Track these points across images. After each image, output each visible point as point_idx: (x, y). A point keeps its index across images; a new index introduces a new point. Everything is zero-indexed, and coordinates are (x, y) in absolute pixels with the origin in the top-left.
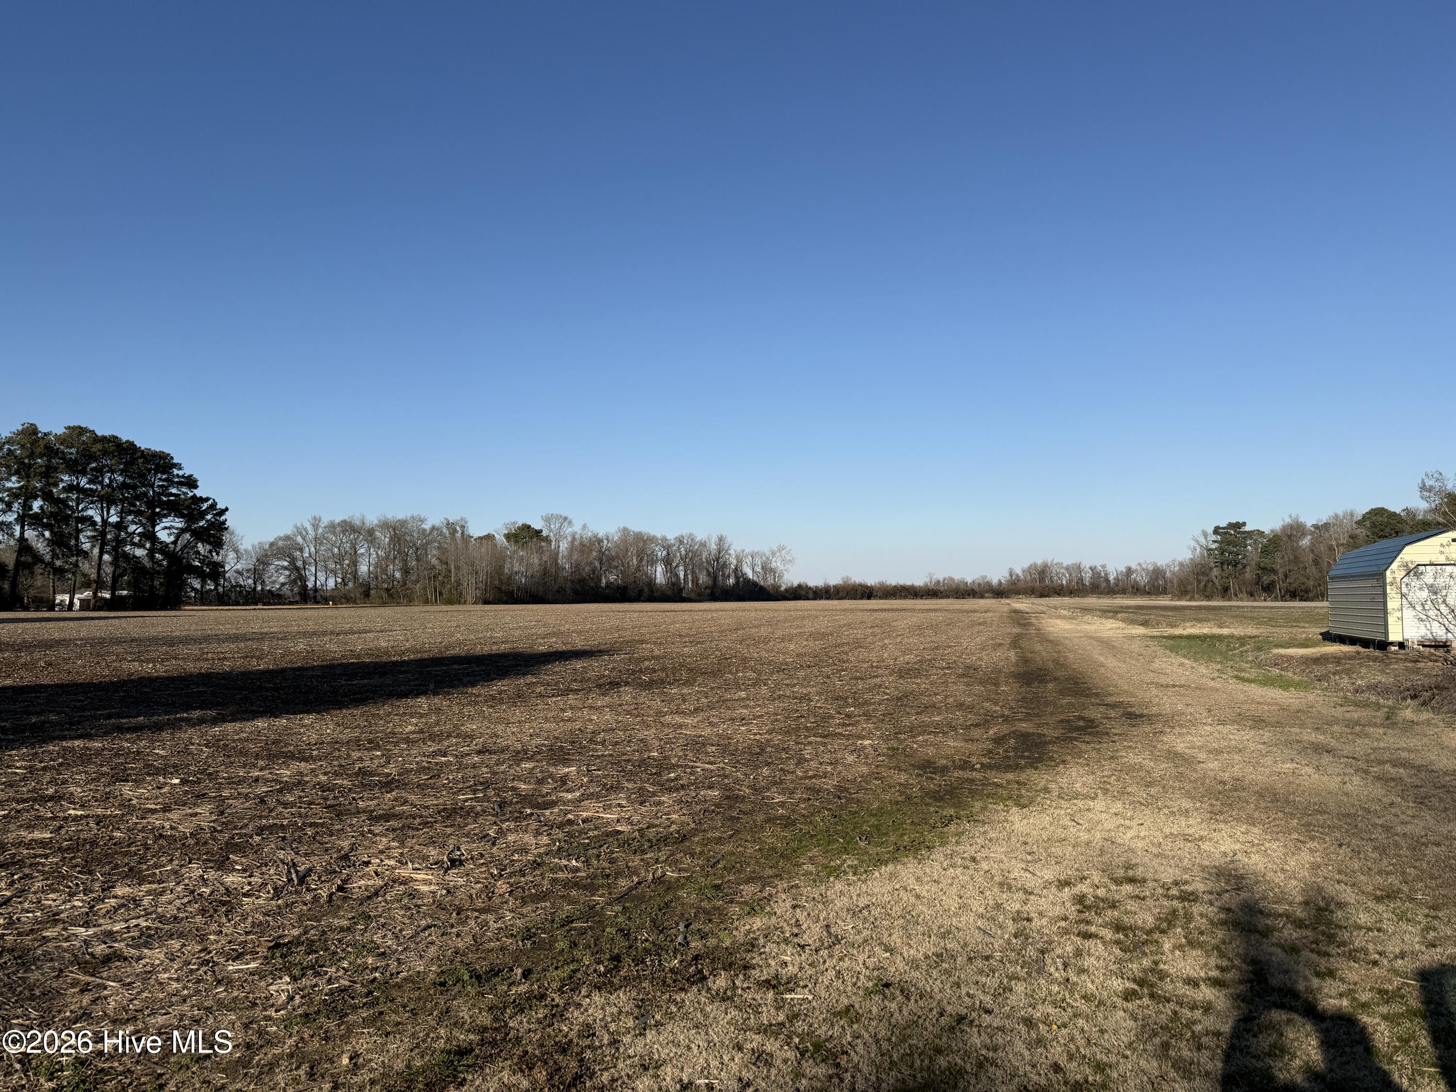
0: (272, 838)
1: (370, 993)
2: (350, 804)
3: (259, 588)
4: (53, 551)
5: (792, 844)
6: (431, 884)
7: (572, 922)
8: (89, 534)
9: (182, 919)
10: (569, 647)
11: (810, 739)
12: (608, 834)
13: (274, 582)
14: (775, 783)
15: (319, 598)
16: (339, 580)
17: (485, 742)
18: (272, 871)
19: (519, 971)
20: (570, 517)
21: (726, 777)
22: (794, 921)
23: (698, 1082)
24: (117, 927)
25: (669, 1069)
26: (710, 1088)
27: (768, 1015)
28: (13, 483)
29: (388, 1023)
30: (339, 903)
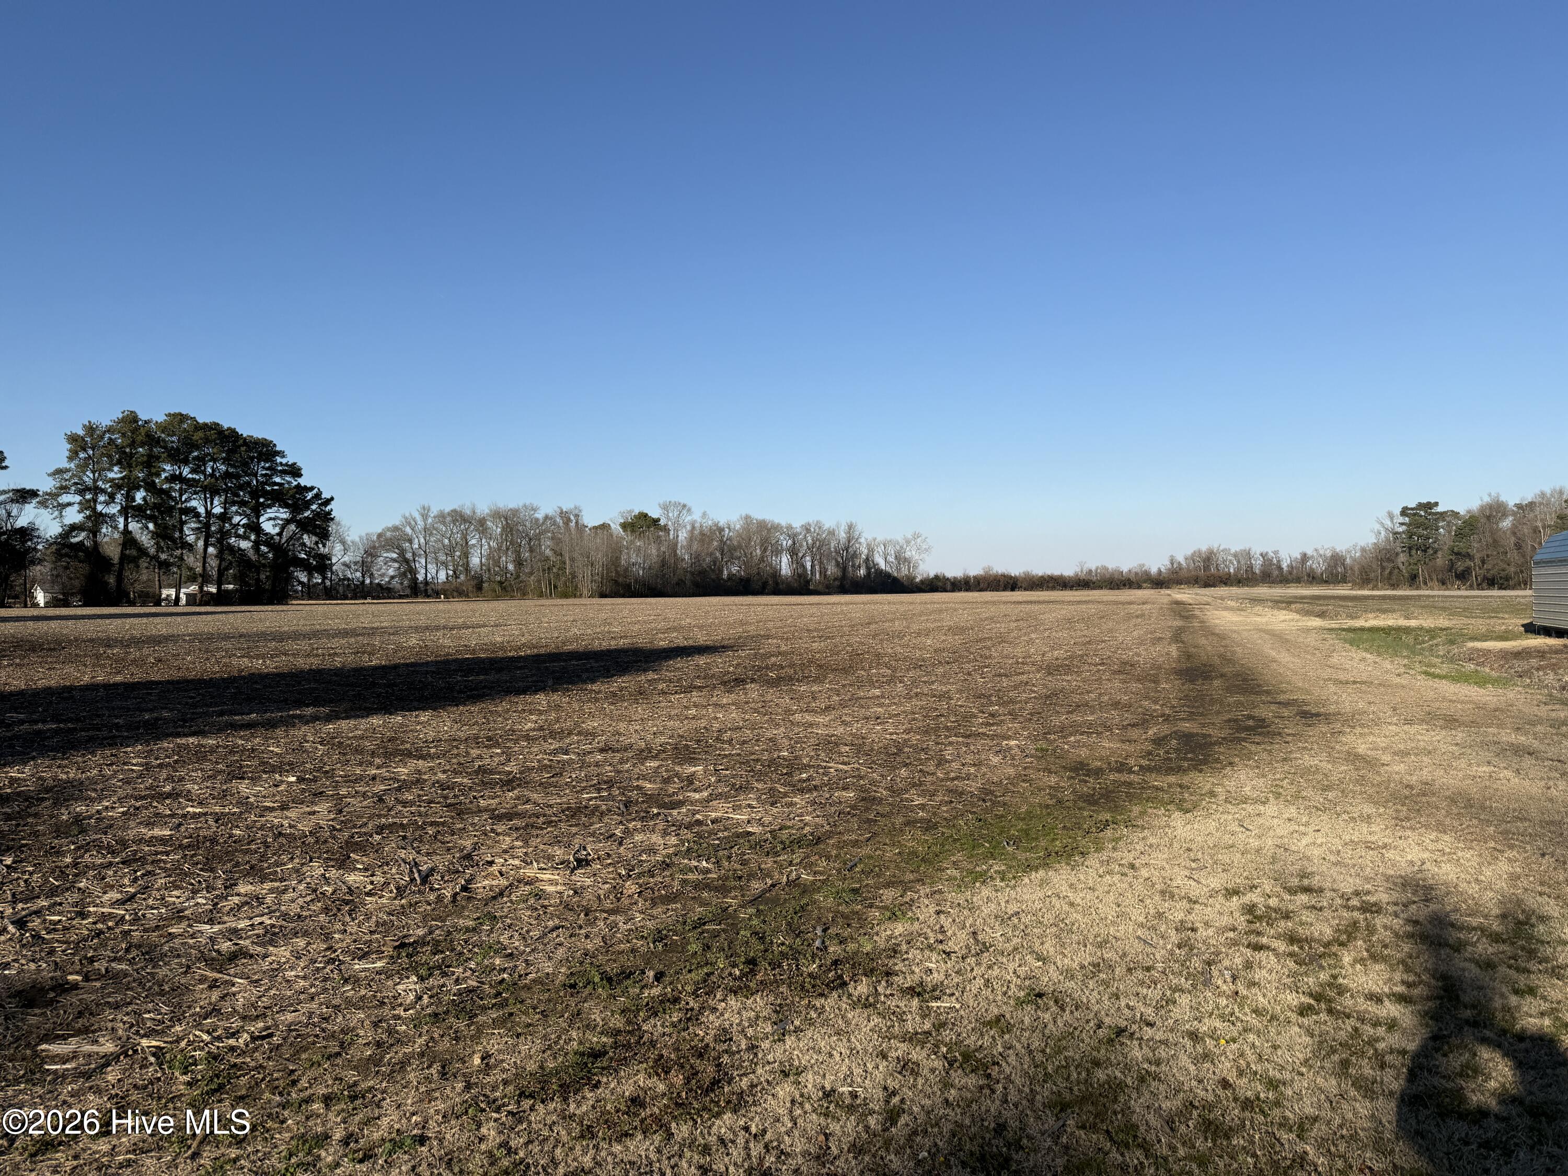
0: (393, 837)
1: (499, 994)
2: (471, 802)
3: (368, 581)
4: (157, 544)
5: (934, 848)
6: (557, 884)
7: (704, 924)
8: (193, 525)
9: (306, 917)
10: (691, 643)
11: (950, 739)
12: (738, 835)
13: (383, 575)
14: (914, 785)
15: (430, 592)
16: (451, 573)
17: (607, 741)
18: (394, 871)
19: (651, 974)
20: (689, 504)
21: (862, 778)
22: (938, 927)
23: (841, 1090)
24: (242, 925)
25: (810, 1076)
26: (854, 1095)
27: (913, 1023)
28: (115, 473)
29: (518, 1024)
30: (464, 903)
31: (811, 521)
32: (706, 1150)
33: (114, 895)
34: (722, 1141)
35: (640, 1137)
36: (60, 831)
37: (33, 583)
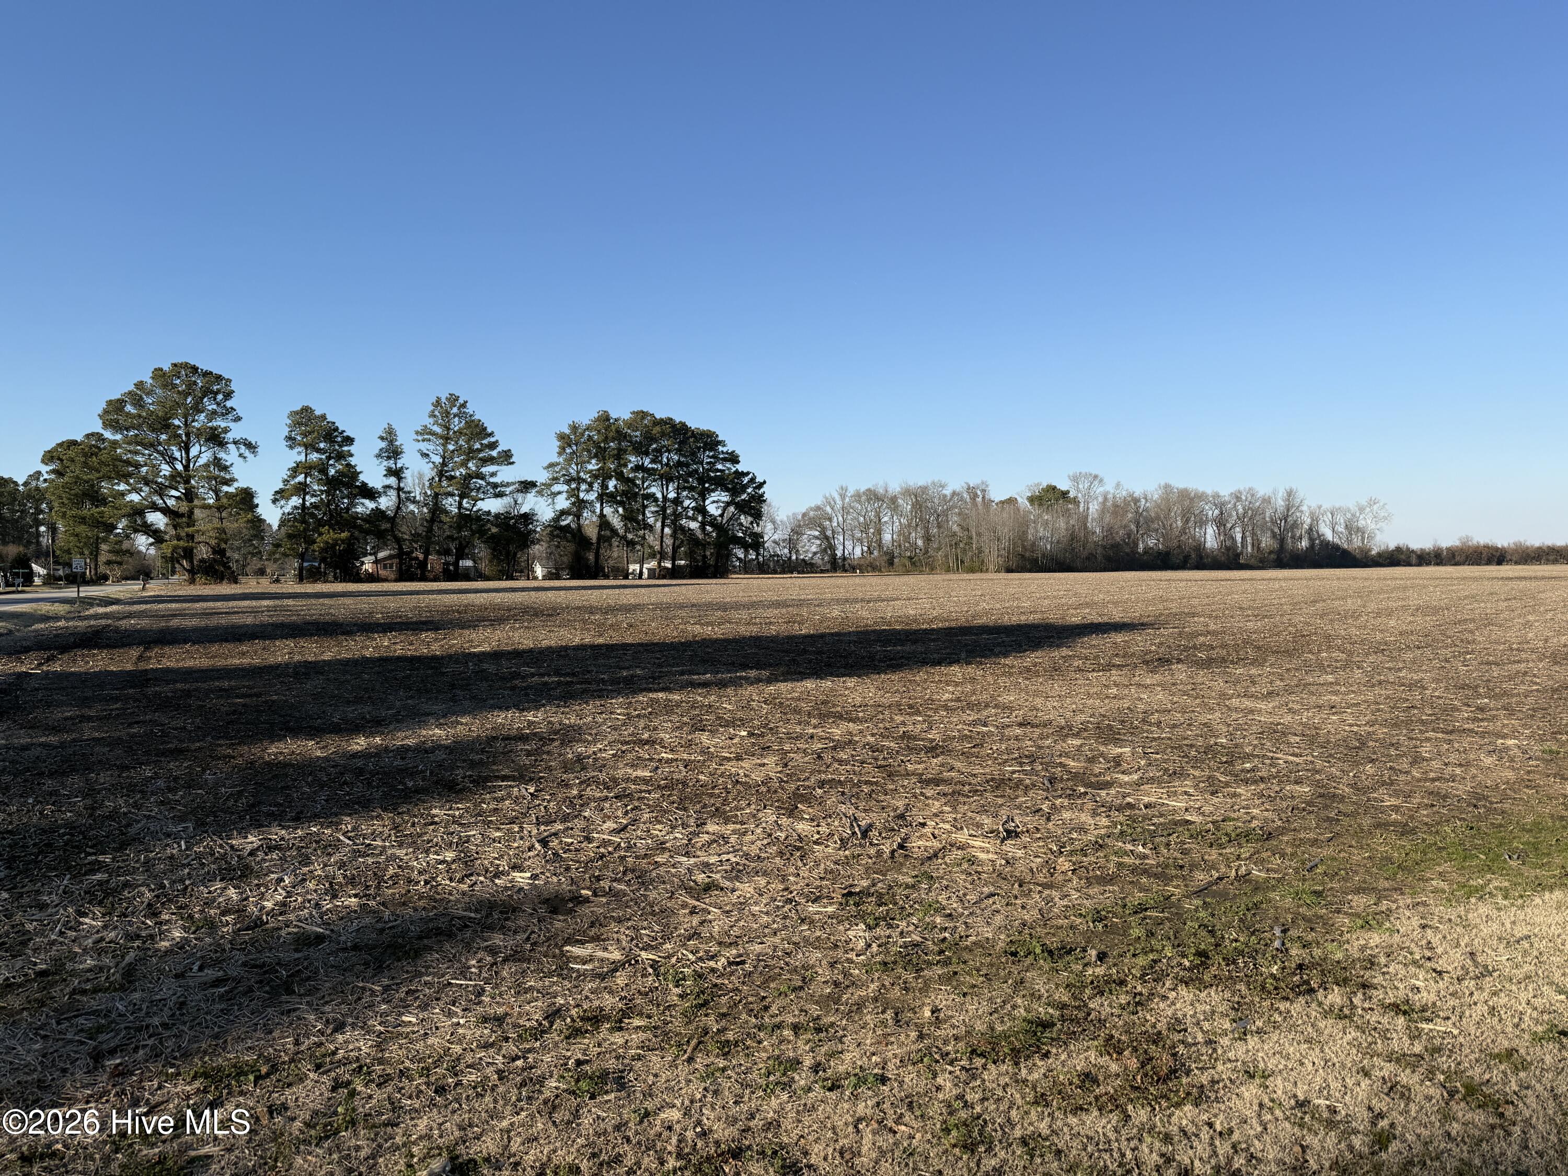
0: (833, 792)
1: (941, 952)
2: (899, 765)
3: (794, 557)
4: (625, 525)
5: (1413, 855)
6: (988, 852)
7: (1146, 910)
8: (653, 509)
9: (764, 858)
10: (1105, 619)
11: (1427, 735)
12: (1176, 823)
13: (806, 552)
14: (1384, 784)
15: (847, 567)
16: (865, 549)
17: (1025, 715)
18: (836, 823)
19: (1094, 953)
20: (1101, 475)
21: (1317, 772)
22: (1424, 942)
23: (1317, 1102)
24: (713, 860)
25: (1279, 1081)
26: (1333, 1111)
27: (1400, 1042)
28: (593, 465)
29: (963, 983)
30: (901, 860)
31: (1242, 489)
32: (1167, 1138)
33: (609, 825)
34: (1183, 1131)
35: (1096, 1113)
36: (567, 767)
37: (534, 559)
